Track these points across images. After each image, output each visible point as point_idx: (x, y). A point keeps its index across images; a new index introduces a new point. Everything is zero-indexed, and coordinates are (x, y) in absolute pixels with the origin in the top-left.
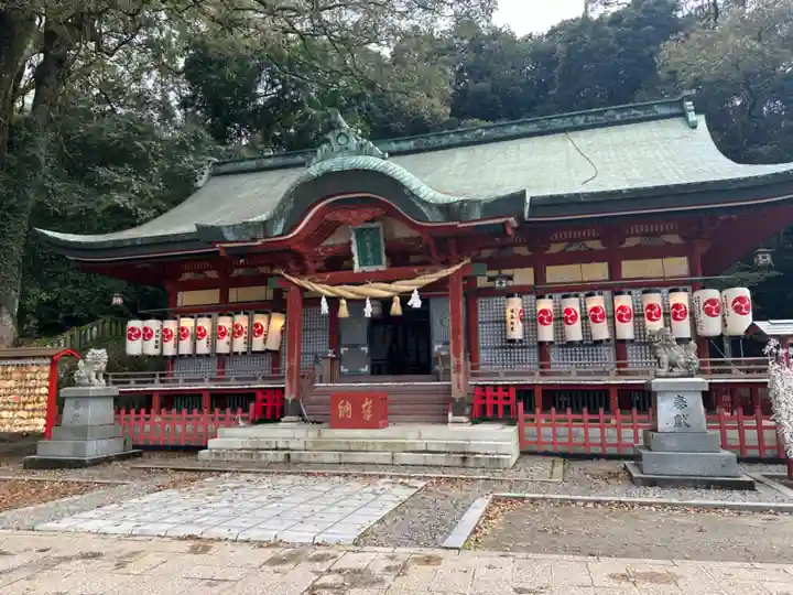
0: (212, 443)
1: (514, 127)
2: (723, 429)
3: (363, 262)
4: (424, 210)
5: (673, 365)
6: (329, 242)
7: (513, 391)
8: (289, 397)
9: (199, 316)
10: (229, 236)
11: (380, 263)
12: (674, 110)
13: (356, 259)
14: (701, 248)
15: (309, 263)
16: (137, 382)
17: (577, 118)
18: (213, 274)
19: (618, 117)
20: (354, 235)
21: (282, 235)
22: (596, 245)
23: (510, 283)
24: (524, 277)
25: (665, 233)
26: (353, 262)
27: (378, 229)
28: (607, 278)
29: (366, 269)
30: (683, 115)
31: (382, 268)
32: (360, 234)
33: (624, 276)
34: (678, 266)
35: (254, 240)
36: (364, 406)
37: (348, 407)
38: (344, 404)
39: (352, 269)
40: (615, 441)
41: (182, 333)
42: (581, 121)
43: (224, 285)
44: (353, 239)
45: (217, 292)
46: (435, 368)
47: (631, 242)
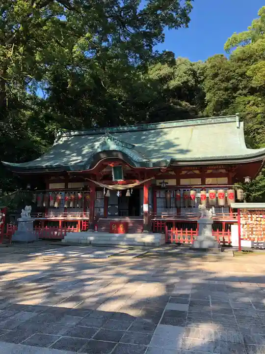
0: (65, 237)
4: (134, 163)
6: (104, 170)
7: (165, 222)
10: (71, 169)
11: (121, 179)
13: (113, 177)
14: (232, 175)
15: (98, 177)
18: (62, 177)
19: (213, 121)
21: (89, 169)
22: (197, 172)
23: (167, 185)
24: (173, 182)
25: (220, 169)
27: (121, 167)
29: (117, 180)
30: (236, 122)
32: (115, 169)
33: (206, 184)
35: (80, 171)
39: (112, 180)
42: (199, 122)
43: (66, 182)
44: (112, 170)
45: (64, 184)
46: (142, 214)
47: (209, 171)
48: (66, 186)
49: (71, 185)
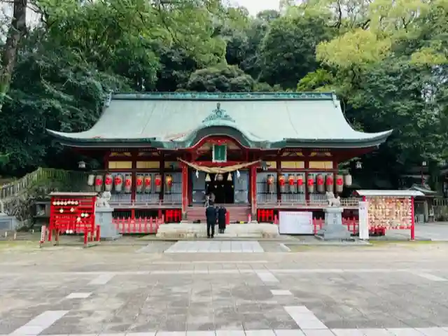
3: (216, 158)
6: (201, 148)
7: (272, 211)
8: (183, 212)
10: (166, 146)
11: (224, 159)
12: (330, 97)
13: (213, 156)
19: (307, 97)
21: (189, 147)
22: (300, 154)
23: (269, 168)
24: (273, 165)
26: (212, 158)
27: (224, 146)
28: (304, 168)
29: (218, 161)
30: (332, 99)
31: (224, 161)
32: (217, 147)
33: (310, 167)
34: (329, 165)
35: (175, 148)
39: (211, 160)
43: (134, 160)
44: (213, 149)
45: (130, 163)
46: (236, 201)
47: (313, 154)
48: (134, 165)
49: (140, 165)
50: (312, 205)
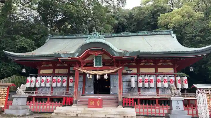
0: (55, 111)
1: (130, 33)
2: (188, 110)
3: (96, 65)
4: (115, 53)
5: (175, 94)
6: (87, 59)
7: (133, 99)
8: (75, 99)
9: (48, 77)
10: (63, 56)
11: (101, 65)
12: (168, 33)
14: (177, 67)
15: (82, 64)
16: (28, 94)
17: (145, 33)
18: (51, 65)
19: (155, 33)
20: (94, 57)
21: (77, 57)
22: (152, 64)
23: (132, 72)
24: (135, 71)
25: (168, 62)
26: (94, 65)
27: (101, 57)
28: (154, 72)
30: (170, 34)
31: (101, 66)
32: (96, 58)
33: (158, 72)
34: (171, 70)
35: (69, 58)
36: (97, 102)
37: (93, 102)
38: (92, 102)
40: (158, 113)
41: (42, 81)
42: (146, 33)
43: (54, 68)
44: (94, 59)
45: (52, 70)
46: (111, 93)
47: (160, 64)
48: (54, 71)
49: (57, 71)
50: (161, 96)
